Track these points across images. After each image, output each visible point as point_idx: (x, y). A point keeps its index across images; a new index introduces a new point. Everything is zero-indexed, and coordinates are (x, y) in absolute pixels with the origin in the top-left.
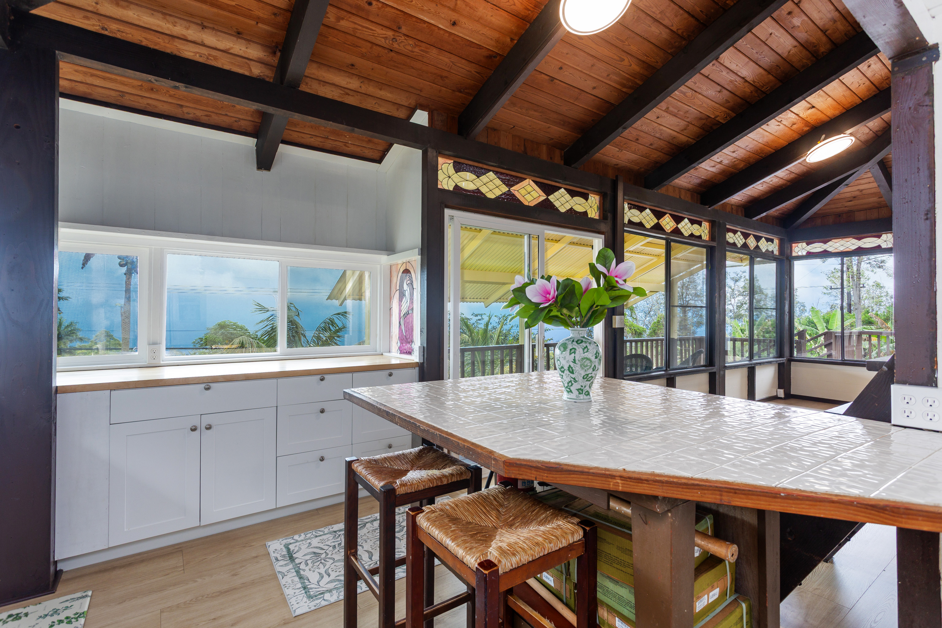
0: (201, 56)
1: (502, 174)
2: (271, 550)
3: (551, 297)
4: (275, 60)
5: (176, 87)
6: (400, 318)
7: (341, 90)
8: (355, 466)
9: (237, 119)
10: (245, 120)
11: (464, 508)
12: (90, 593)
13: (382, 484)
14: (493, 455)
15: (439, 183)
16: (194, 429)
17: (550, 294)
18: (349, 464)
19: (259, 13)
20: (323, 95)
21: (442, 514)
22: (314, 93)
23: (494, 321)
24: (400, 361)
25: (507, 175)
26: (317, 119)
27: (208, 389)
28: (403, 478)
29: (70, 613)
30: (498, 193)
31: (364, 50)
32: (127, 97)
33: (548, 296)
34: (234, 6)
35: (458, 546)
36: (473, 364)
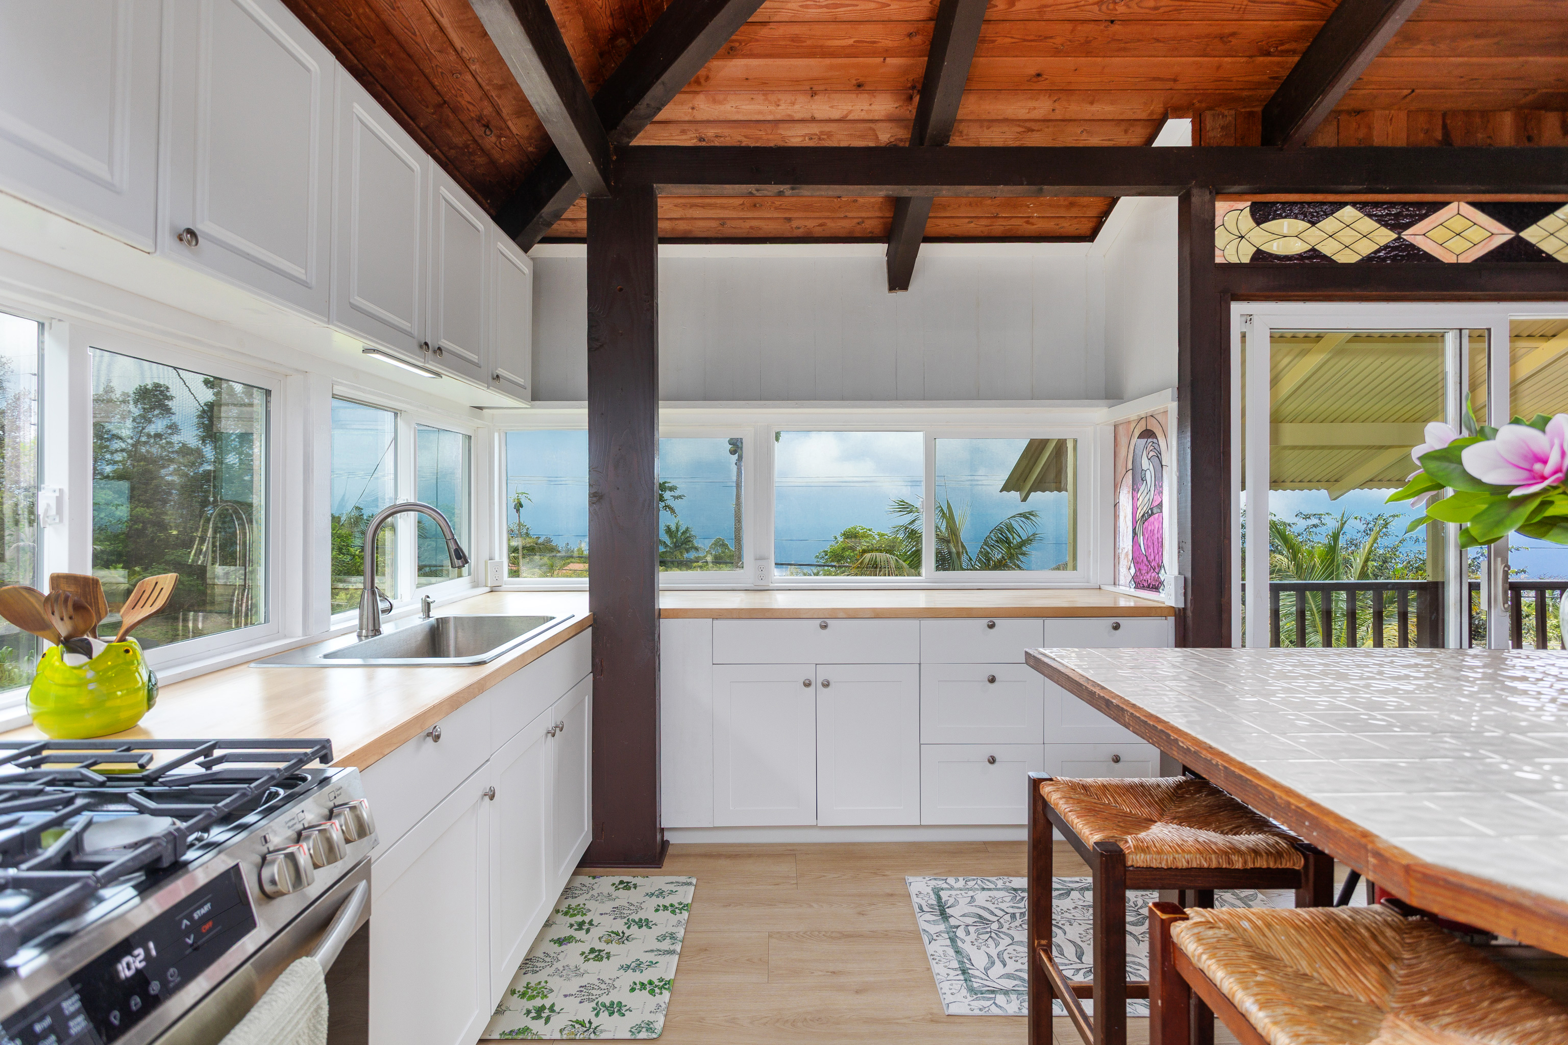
0: (811, 139)
1: (1376, 205)
2: (913, 890)
3: (1548, 469)
4: (910, 112)
5: (780, 194)
6: (1134, 522)
7: (1019, 126)
8: (1046, 790)
9: (860, 220)
10: (871, 218)
11: (1288, 936)
12: (694, 881)
13: (1097, 837)
14: (1373, 842)
15: (1217, 252)
16: (807, 684)
17: (1545, 462)
18: (1035, 784)
19: (887, 42)
20: (988, 144)
21: (1233, 935)
22: (973, 145)
23: (1354, 527)
24: (1135, 602)
25: (1392, 204)
26: (978, 187)
27: (824, 627)
28: (1142, 835)
29: (673, 900)
30: (1366, 248)
31: (1058, 40)
32: (729, 224)
33: (1538, 467)
34: (852, 46)
35: (1275, 1023)
36: (1301, 615)
